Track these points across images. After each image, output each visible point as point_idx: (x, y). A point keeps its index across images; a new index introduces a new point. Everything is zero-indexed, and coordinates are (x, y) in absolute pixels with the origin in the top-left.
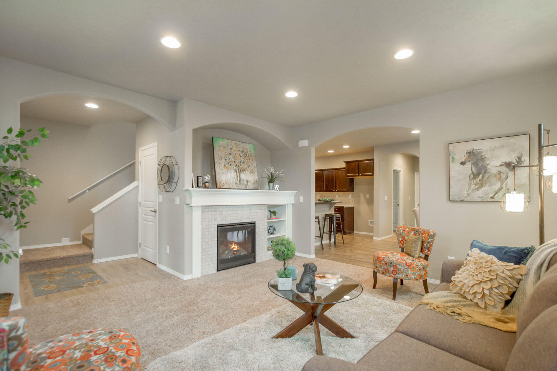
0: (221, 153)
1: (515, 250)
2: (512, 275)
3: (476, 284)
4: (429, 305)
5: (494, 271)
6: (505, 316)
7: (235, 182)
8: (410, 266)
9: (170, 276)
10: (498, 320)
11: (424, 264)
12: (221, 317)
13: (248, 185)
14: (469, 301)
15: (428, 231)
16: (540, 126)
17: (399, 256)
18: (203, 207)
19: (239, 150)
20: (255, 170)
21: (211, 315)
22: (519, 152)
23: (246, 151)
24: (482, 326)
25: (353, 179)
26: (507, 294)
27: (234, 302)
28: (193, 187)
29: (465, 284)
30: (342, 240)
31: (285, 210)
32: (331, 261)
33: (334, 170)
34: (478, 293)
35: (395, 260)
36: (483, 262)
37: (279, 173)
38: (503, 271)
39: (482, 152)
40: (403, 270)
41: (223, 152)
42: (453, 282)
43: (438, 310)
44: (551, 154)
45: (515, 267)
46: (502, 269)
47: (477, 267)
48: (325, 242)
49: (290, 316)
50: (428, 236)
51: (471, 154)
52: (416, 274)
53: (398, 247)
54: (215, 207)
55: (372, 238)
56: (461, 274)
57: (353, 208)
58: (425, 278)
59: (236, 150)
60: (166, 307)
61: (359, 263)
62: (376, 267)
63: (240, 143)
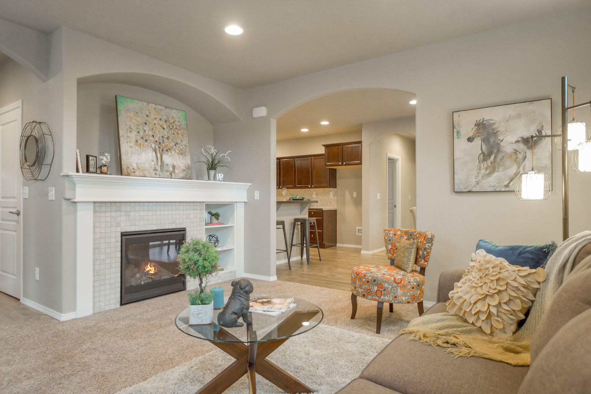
0: (131, 121)
1: (532, 249)
2: (527, 284)
3: (479, 299)
4: (414, 335)
5: (503, 279)
6: (516, 343)
7: (153, 166)
8: (401, 282)
9: (38, 315)
10: (508, 350)
11: (418, 280)
12: (107, 375)
13: (174, 172)
14: (470, 325)
15: (424, 233)
16: (563, 79)
17: (386, 270)
18: (97, 204)
19: (161, 119)
20: (186, 150)
21: (91, 374)
22: (539, 124)
23: (172, 121)
24: (485, 360)
25: (336, 170)
26: (520, 311)
27: (135, 351)
28: (78, 171)
29: (466, 300)
30: (319, 255)
31: (234, 212)
32: (299, 284)
33: (310, 158)
34: (483, 312)
35: (379, 276)
36: (489, 267)
37: (225, 155)
38: (516, 278)
39: (494, 124)
40: (391, 290)
41: (134, 121)
42: (450, 300)
43: (425, 340)
44: (577, 121)
45: (531, 272)
46: (514, 275)
47: (482, 275)
48: (295, 258)
49: (220, 366)
50: (425, 240)
51: (481, 126)
52: (408, 294)
53: (387, 258)
54: (117, 204)
55: (360, 252)
56: (461, 287)
57: (336, 210)
58: (420, 300)
59: (156, 118)
60: (14, 366)
61: (337, 285)
62: (355, 288)
63: (163, 108)
